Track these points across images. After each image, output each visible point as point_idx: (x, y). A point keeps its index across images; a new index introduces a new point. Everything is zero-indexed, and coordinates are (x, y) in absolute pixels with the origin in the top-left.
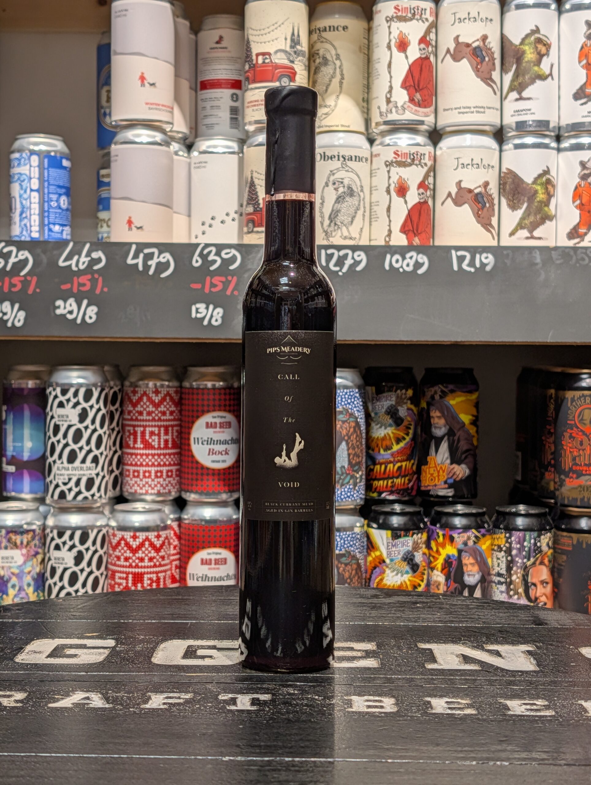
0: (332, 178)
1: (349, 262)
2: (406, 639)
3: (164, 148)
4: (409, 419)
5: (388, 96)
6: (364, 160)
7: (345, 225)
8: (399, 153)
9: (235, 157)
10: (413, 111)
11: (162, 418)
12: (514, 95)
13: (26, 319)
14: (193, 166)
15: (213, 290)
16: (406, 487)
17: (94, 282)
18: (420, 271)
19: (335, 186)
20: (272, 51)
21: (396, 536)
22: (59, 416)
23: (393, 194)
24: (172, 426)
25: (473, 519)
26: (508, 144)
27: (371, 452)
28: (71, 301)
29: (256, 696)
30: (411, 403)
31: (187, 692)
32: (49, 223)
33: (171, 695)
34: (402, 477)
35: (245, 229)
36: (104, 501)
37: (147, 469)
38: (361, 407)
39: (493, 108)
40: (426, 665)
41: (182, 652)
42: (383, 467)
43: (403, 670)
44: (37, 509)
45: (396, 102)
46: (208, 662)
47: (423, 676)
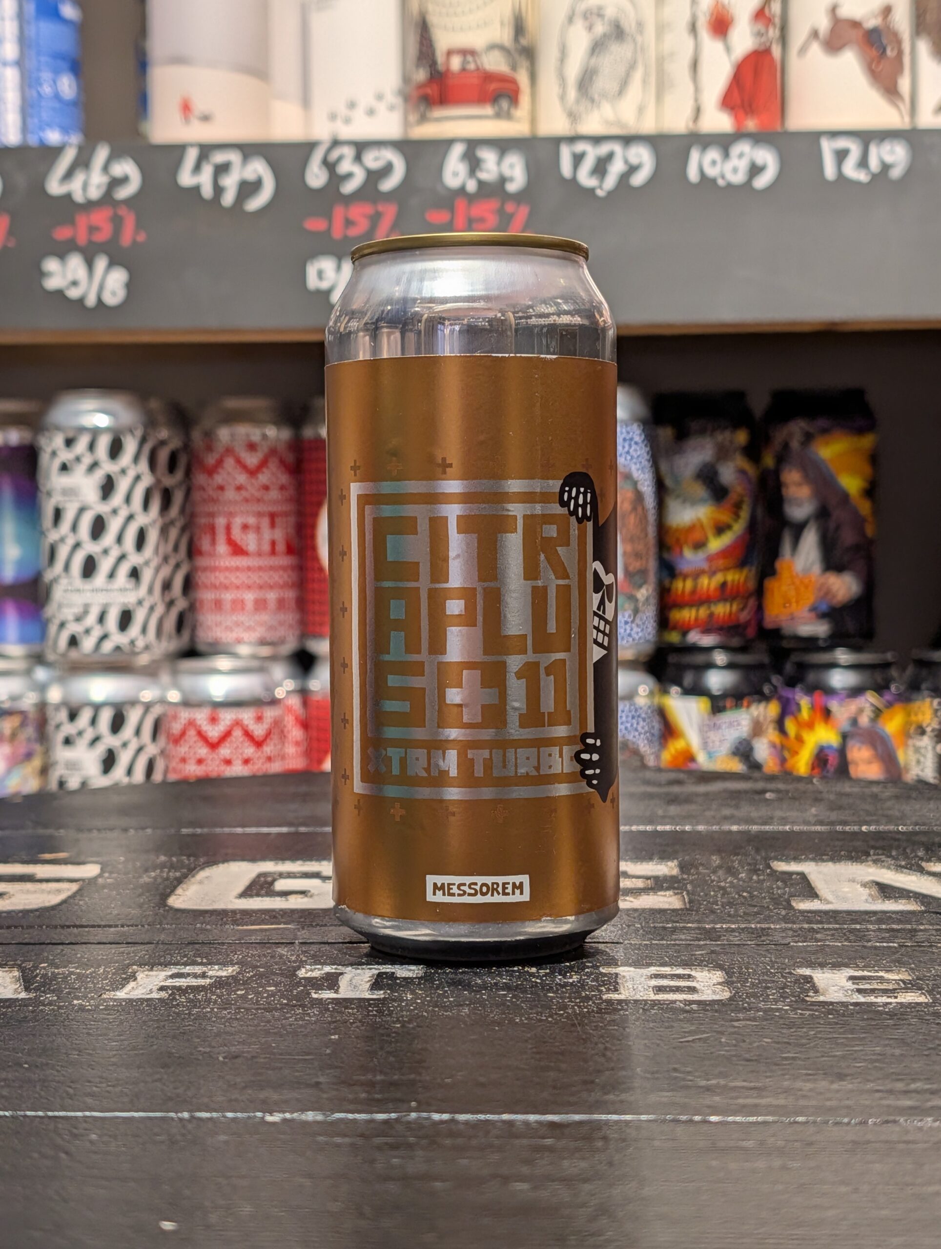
1: (617, 167)
4: (740, 489)
7: (607, 99)
15: (350, 232)
16: (734, 619)
17: (118, 222)
18: (760, 183)
22: (62, 491)
23: (704, 34)
27: (665, 554)
28: (76, 260)
29: (388, 968)
31: (224, 964)
33: (188, 969)
35: (414, 116)
40: (794, 904)
41: (241, 887)
43: (741, 912)
46: (295, 903)
47: (790, 925)
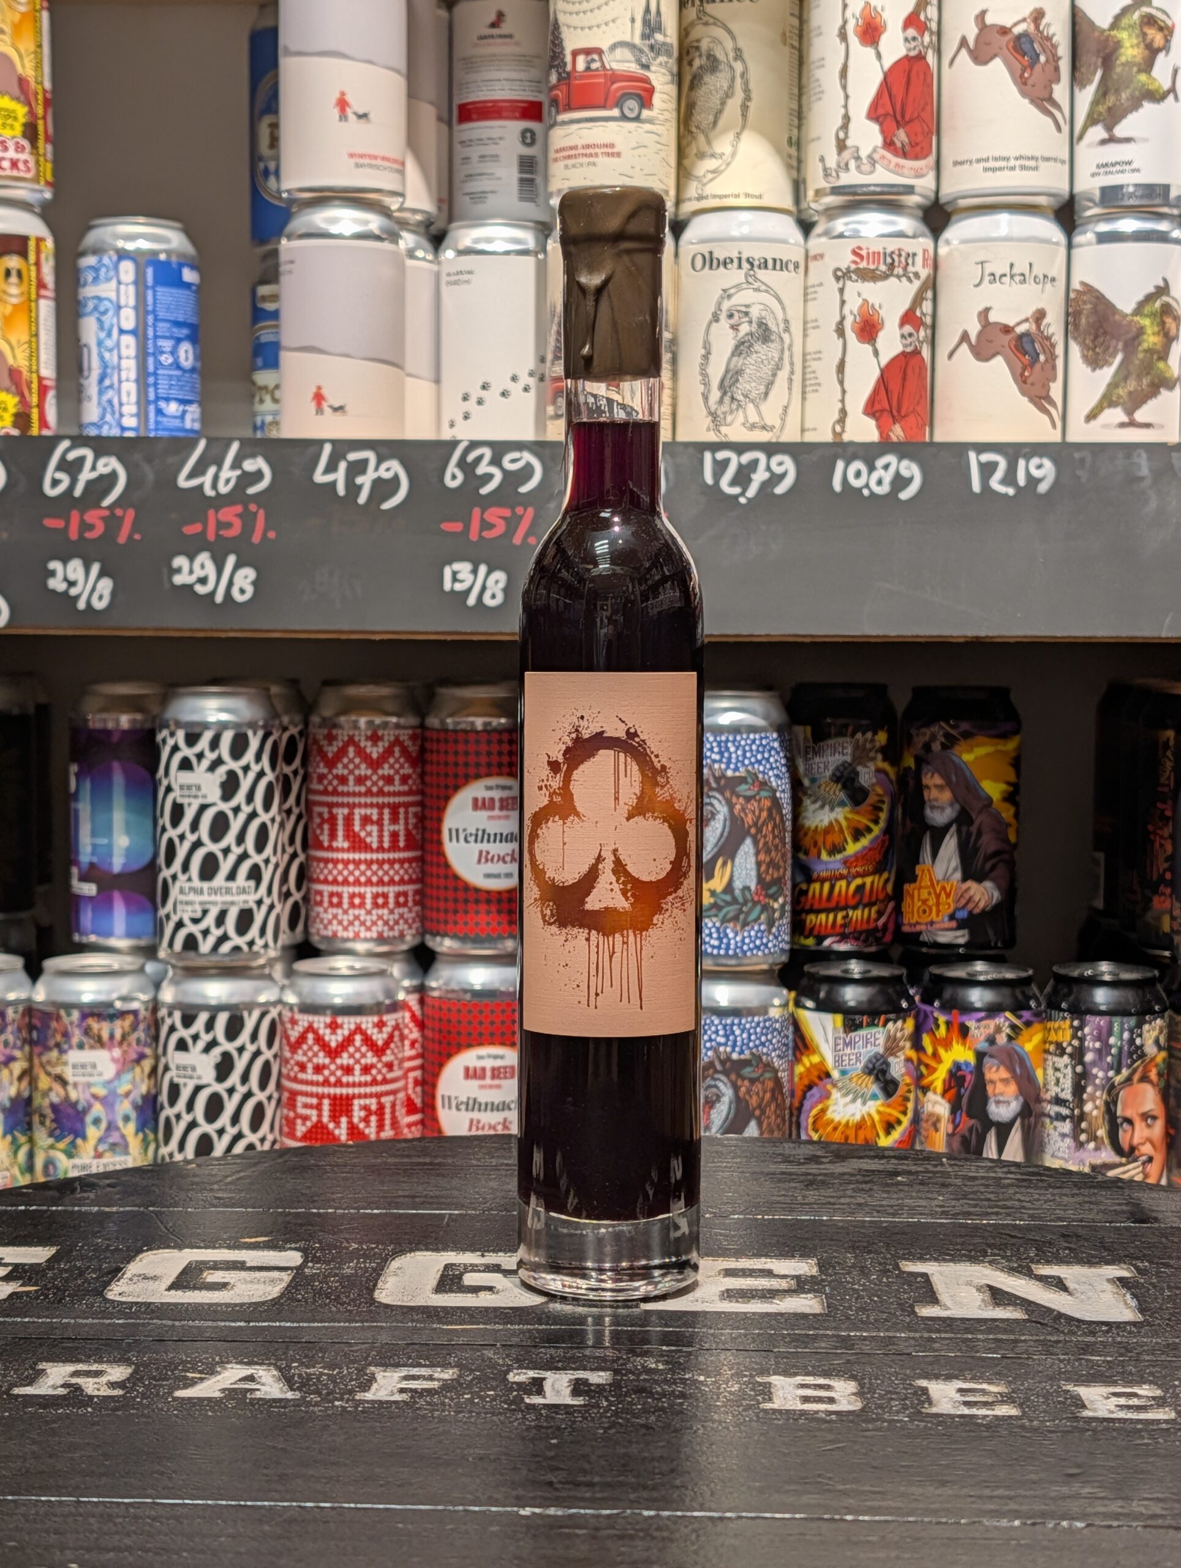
0: (726, 305)
1: (760, 476)
2: (877, 1252)
3: (386, 245)
4: (880, 791)
5: (842, 135)
6: (791, 267)
7: (752, 401)
8: (864, 253)
9: (530, 260)
10: (892, 166)
11: (386, 789)
12: (1097, 132)
13: (114, 594)
14: (444, 279)
15: (487, 534)
16: (872, 925)
17: (248, 519)
18: (905, 495)
19: (732, 321)
20: (605, 46)
21: (851, 1026)
22: (182, 787)
23: (851, 336)
24: (407, 805)
25: (1006, 991)
26: (1085, 232)
27: (802, 856)
28: (204, 558)
29: (581, 1374)
30: (884, 760)
31: (445, 1366)
32: (158, 398)
33: (416, 1371)
34: (865, 906)
35: (550, 410)
36: (272, 953)
37: (357, 890)
38: (784, 769)
39: (1055, 160)
40: (917, 1310)
41: (433, 1280)
42: (827, 886)
43: (872, 1319)
44: (141, 970)
45: (857, 149)
46: (485, 1300)
47: (912, 1335)
